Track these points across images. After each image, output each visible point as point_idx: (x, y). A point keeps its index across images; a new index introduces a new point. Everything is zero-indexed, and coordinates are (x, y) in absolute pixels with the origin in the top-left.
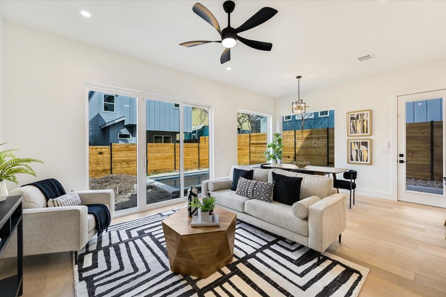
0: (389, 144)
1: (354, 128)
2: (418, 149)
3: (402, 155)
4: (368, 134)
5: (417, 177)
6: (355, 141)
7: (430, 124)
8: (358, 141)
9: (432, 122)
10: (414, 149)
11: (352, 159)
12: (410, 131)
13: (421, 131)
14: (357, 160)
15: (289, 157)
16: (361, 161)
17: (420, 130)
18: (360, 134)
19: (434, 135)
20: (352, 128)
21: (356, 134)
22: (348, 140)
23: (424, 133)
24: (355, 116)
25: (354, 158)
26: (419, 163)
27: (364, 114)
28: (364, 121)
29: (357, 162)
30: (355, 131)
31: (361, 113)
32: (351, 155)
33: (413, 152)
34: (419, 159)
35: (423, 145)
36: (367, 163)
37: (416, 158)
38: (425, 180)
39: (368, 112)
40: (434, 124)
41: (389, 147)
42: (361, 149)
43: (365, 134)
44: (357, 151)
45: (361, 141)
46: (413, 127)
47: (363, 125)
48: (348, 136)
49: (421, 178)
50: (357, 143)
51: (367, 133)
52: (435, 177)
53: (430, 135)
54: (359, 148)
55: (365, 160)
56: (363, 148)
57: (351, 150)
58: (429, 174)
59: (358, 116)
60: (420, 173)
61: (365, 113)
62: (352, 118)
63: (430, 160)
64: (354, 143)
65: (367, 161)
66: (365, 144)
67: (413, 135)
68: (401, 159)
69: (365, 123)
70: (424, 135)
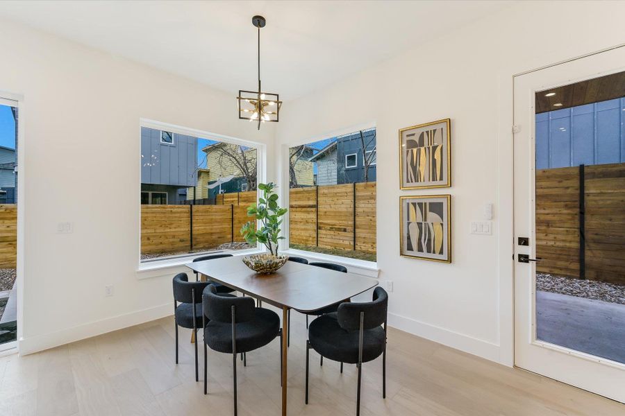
0: (492, 208)
1: (414, 168)
2: (556, 218)
3: (524, 241)
4: (445, 182)
5: (556, 271)
6: (417, 201)
7: (577, 171)
8: (423, 201)
9: (582, 167)
10: (549, 218)
11: (410, 248)
12: (543, 184)
13: (561, 185)
14: (420, 250)
15: (345, 230)
16: (429, 251)
17: (560, 182)
18: (427, 183)
19: (586, 192)
20: (410, 167)
21: (418, 184)
22: (402, 199)
23: (568, 188)
24: (416, 139)
25: (415, 245)
26: (558, 244)
27: (435, 131)
28: (435, 148)
29: (420, 254)
30: (417, 177)
31: (429, 128)
32: (408, 234)
33: (549, 224)
34: (559, 237)
35: (565, 211)
36: (441, 257)
37: (553, 236)
38: (570, 278)
39: (444, 126)
40: (586, 170)
41: (492, 218)
42: (429, 221)
43: (438, 182)
44: (419, 224)
45: (428, 201)
46: (548, 177)
47: (434, 161)
48: (402, 186)
49: (563, 272)
50: (420, 205)
51: (441, 179)
52: (587, 272)
53: (578, 192)
54: (425, 220)
55: (438, 249)
56: (432, 216)
57: (409, 223)
58: (576, 266)
59: (422, 135)
60: (561, 264)
61: (438, 127)
62: (411, 144)
63: (578, 239)
64: (414, 204)
65: (441, 252)
66: (437, 208)
67: (546, 191)
68: (523, 250)
69: (437, 156)
70: (569, 191)
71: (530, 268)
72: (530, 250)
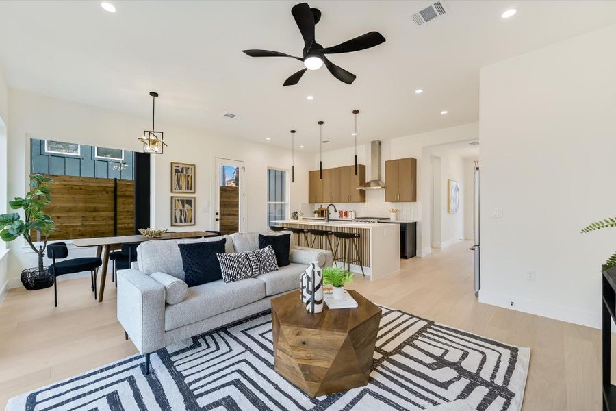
1: (178, 183)
3: (217, 214)
4: (193, 191)
6: (180, 199)
8: (183, 199)
11: (176, 222)
14: (181, 222)
16: (185, 222)
18: (184, 191)
20: (176, 182)
21: (180, 191)
22: (172, 198)
24: (180, 169)
25: (178, 220)
27: (188, 168)
28: (188, 176)
29: (181, 224)
30: (180, 188)
31: (186, 166)
32: (175, 215)
36: (191, 224)
39: (193, 167)
42: (186, 208)
43: (189, 191)
44: (181, 210)
45: (185, 199)
47: (188, 181)
48: (172, 191)
50: (181, 201)
51: (191, 190)
54: (184, 208)
55: (189, 220)
56: (187, 206)
57: (175, 210)
59: (183, 169)
61: (190, 167)
62: (177, 171)
64: (178, 200)
65: (191, 222)
66: (189, 202)
69: (189, 179)
71: (219, 222)
72: (218, 217)
